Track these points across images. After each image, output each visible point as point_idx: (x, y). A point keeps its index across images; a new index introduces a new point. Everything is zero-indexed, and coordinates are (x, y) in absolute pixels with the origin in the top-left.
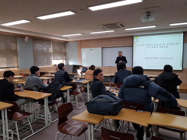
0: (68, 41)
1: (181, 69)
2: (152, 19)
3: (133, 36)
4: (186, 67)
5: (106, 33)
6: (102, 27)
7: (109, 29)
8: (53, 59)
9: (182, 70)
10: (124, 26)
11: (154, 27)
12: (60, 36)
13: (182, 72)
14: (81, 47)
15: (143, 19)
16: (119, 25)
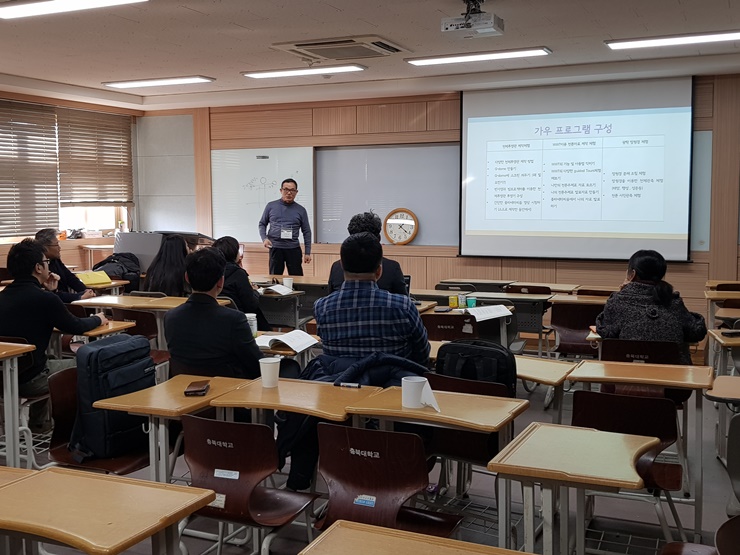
0: (143, 113)
1: (684, 257)
2: (486, 30)
3: (462, 92)
4: (705, 247)
5: (327, 76)
6: (293, 51)
7: (334, 61)
8: (63, 205)
9: (689, 261)
10: (397, 50)
11: (541, 53)
12: (101, 87)
13: (690, 271)
14: (212, 143)
15: (450, 29)
16: (368, 43)
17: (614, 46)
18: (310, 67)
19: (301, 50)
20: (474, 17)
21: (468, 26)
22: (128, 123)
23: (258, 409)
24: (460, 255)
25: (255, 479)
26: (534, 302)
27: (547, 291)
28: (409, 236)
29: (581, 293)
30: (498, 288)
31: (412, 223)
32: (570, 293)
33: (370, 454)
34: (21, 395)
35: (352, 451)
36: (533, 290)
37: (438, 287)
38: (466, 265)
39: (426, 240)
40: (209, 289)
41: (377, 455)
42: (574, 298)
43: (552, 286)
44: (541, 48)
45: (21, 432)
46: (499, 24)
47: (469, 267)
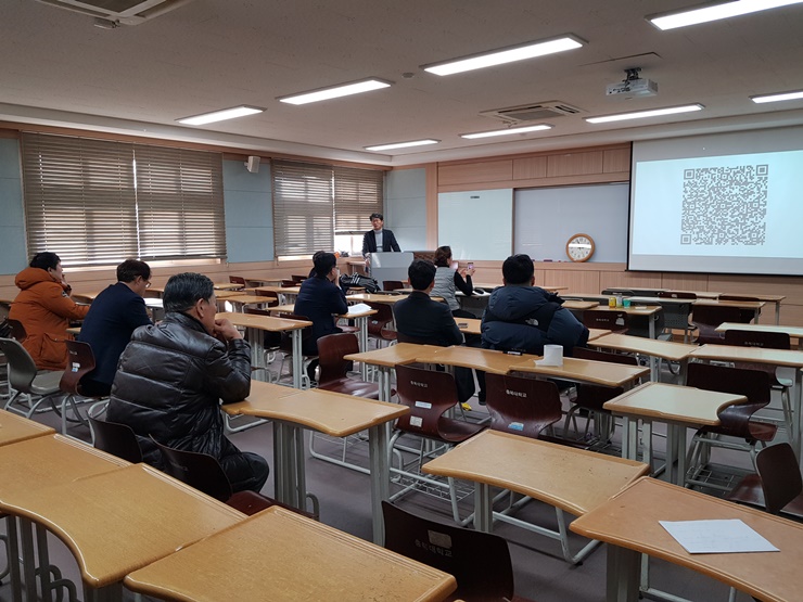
0: (392, 168)
3: (632, 143)
6: (497, 116)
10: (576, 112)
12: (362, 150)
14: (439, 188)
15: (613, 93)
16: (552, 107)
17: (757, 100)
18: (509, 128)
19: (502, 115)
20: (632, 82)
21: (628, 89)
22: (381, 175)
23: (449, 366)
24: (627, 270)
25: (441, 409)
26: (681, 304)
27: (693, 297)
28: (586, 256)
29: (721, 298)
30: (654, 294)
31: (590, 246)
32: (715, 299)
33: (520, 394)
34: (304, 354)
35: (508, 392)
36: (680, 296)
37: (604, 293)
38: (632, 277)
39: (599, 259)
40: (425, 289)
41: (525, 396)
42: (716, 302)
43: (698, 294)
44: (695, 104)
45: (304, 379)
46: (654, 87)
47: (634, 279)
